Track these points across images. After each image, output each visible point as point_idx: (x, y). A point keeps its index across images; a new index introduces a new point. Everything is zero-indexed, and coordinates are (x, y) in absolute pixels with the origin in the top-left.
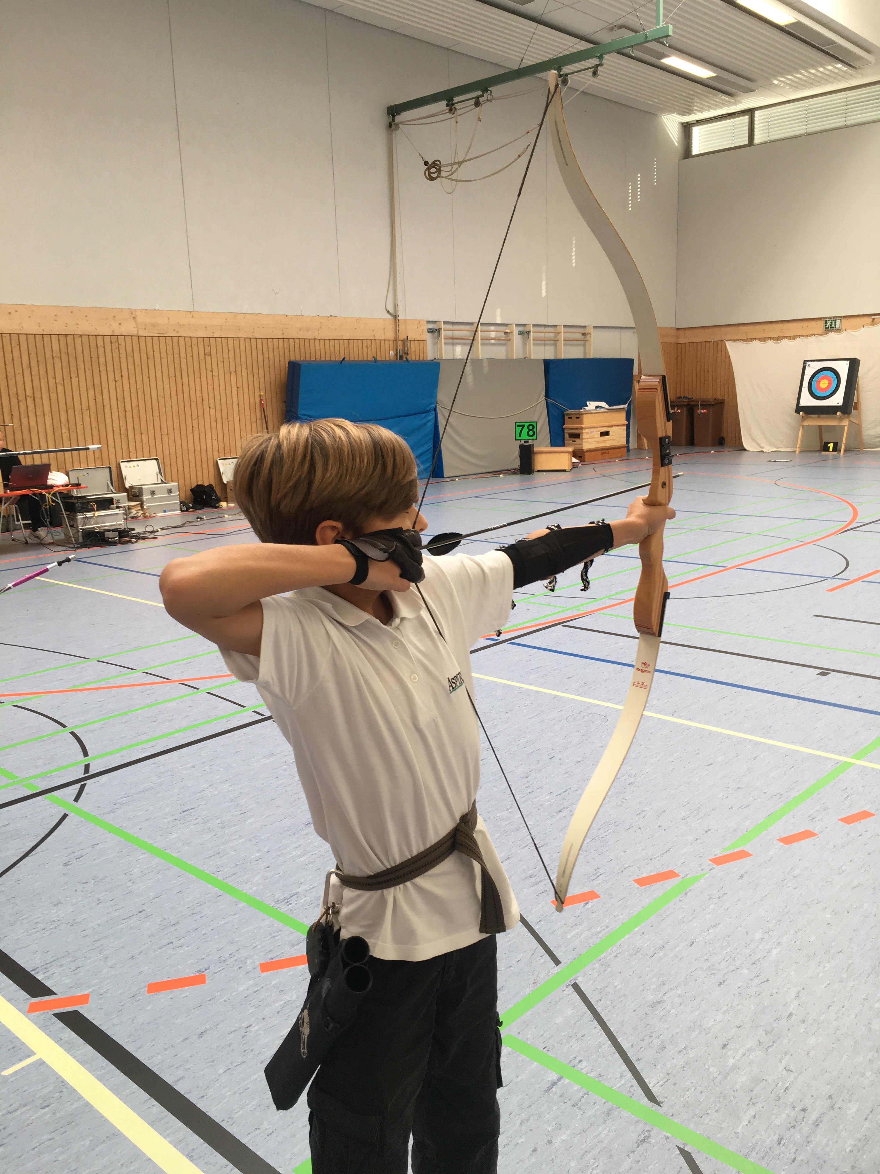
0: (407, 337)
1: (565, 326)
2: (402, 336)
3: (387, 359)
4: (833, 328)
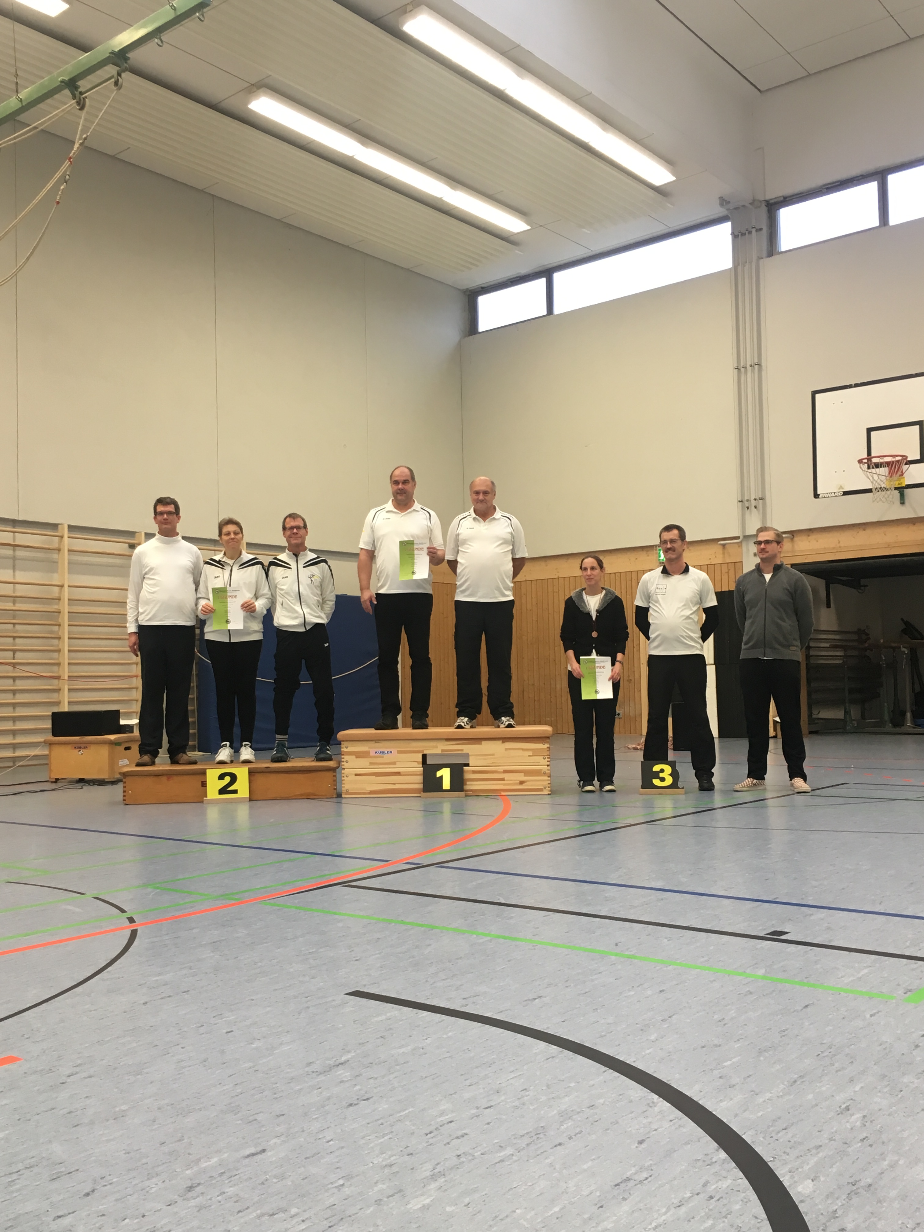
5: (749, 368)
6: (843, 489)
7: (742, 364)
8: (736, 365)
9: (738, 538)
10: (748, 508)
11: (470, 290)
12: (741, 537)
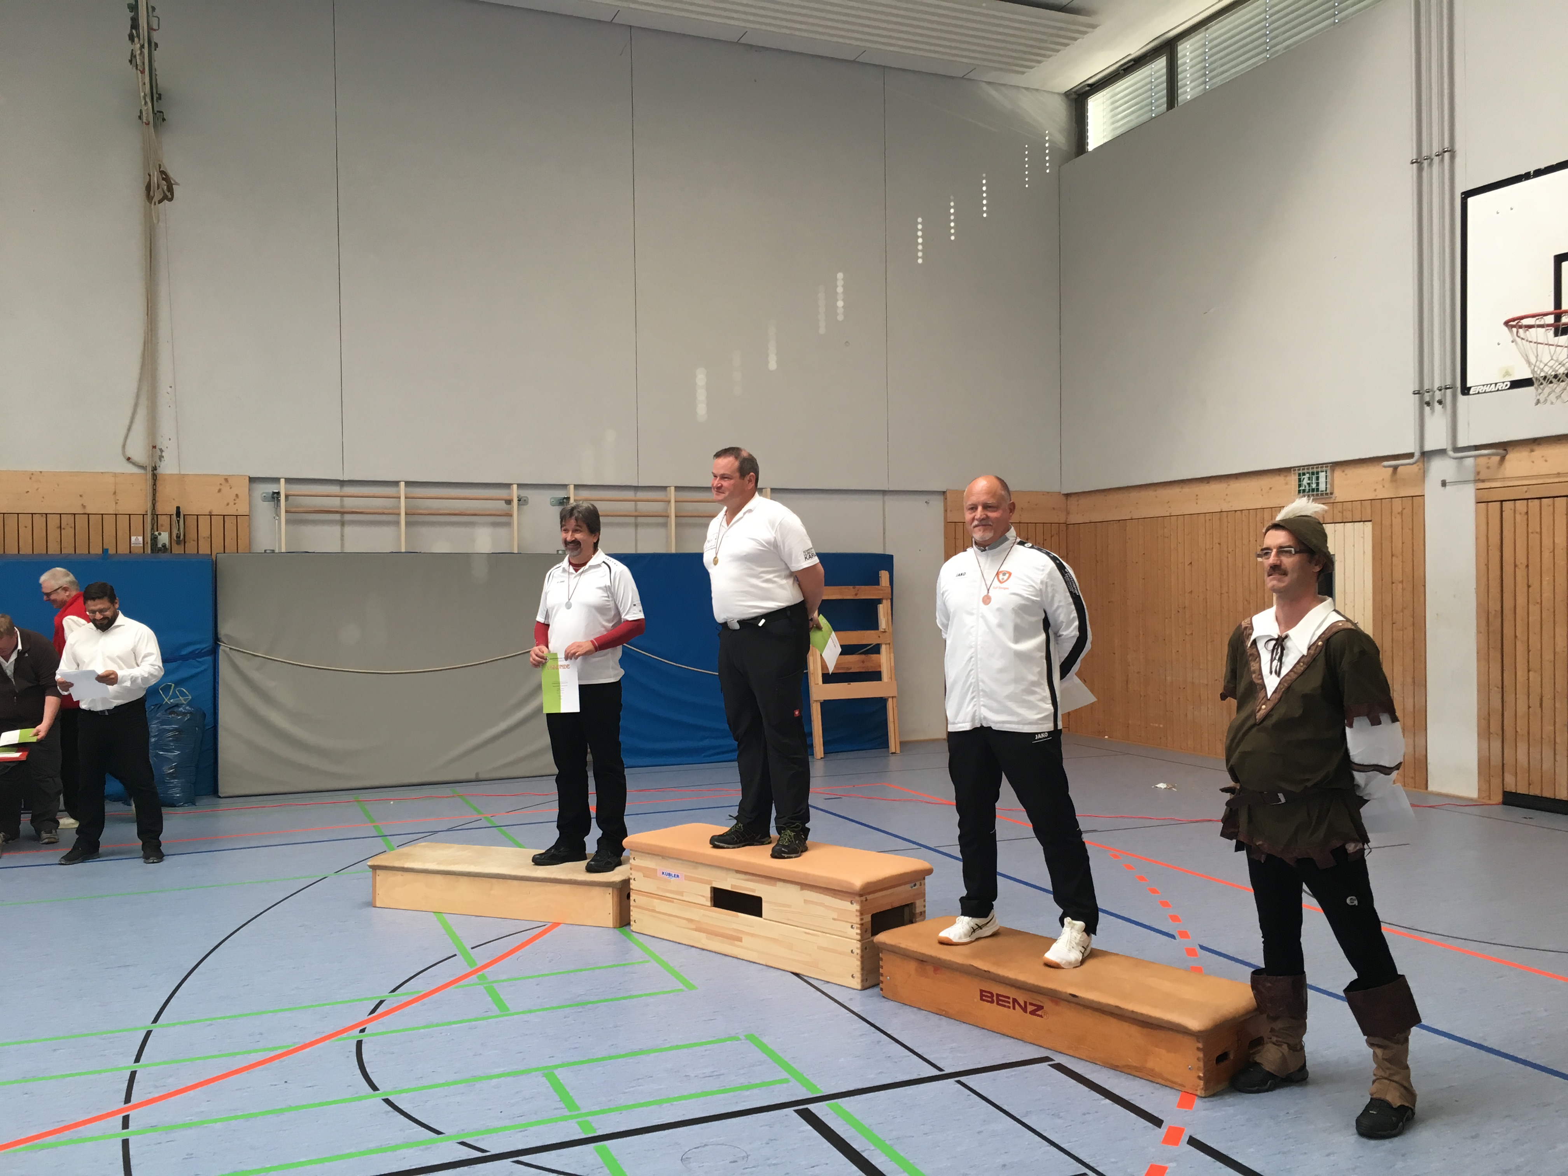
0: (178, 508)
1: (678, 488)
2: (167, 507)
3: (123, 549)
4: (1313, 490)
5: (1436, 160)
6: (1510, 375)
7: (1425, 153)
8: (1415, 157)
9: (1411, 455)
10: (1428, 404)
11: (1075, 92)
12: (1417, 455)
